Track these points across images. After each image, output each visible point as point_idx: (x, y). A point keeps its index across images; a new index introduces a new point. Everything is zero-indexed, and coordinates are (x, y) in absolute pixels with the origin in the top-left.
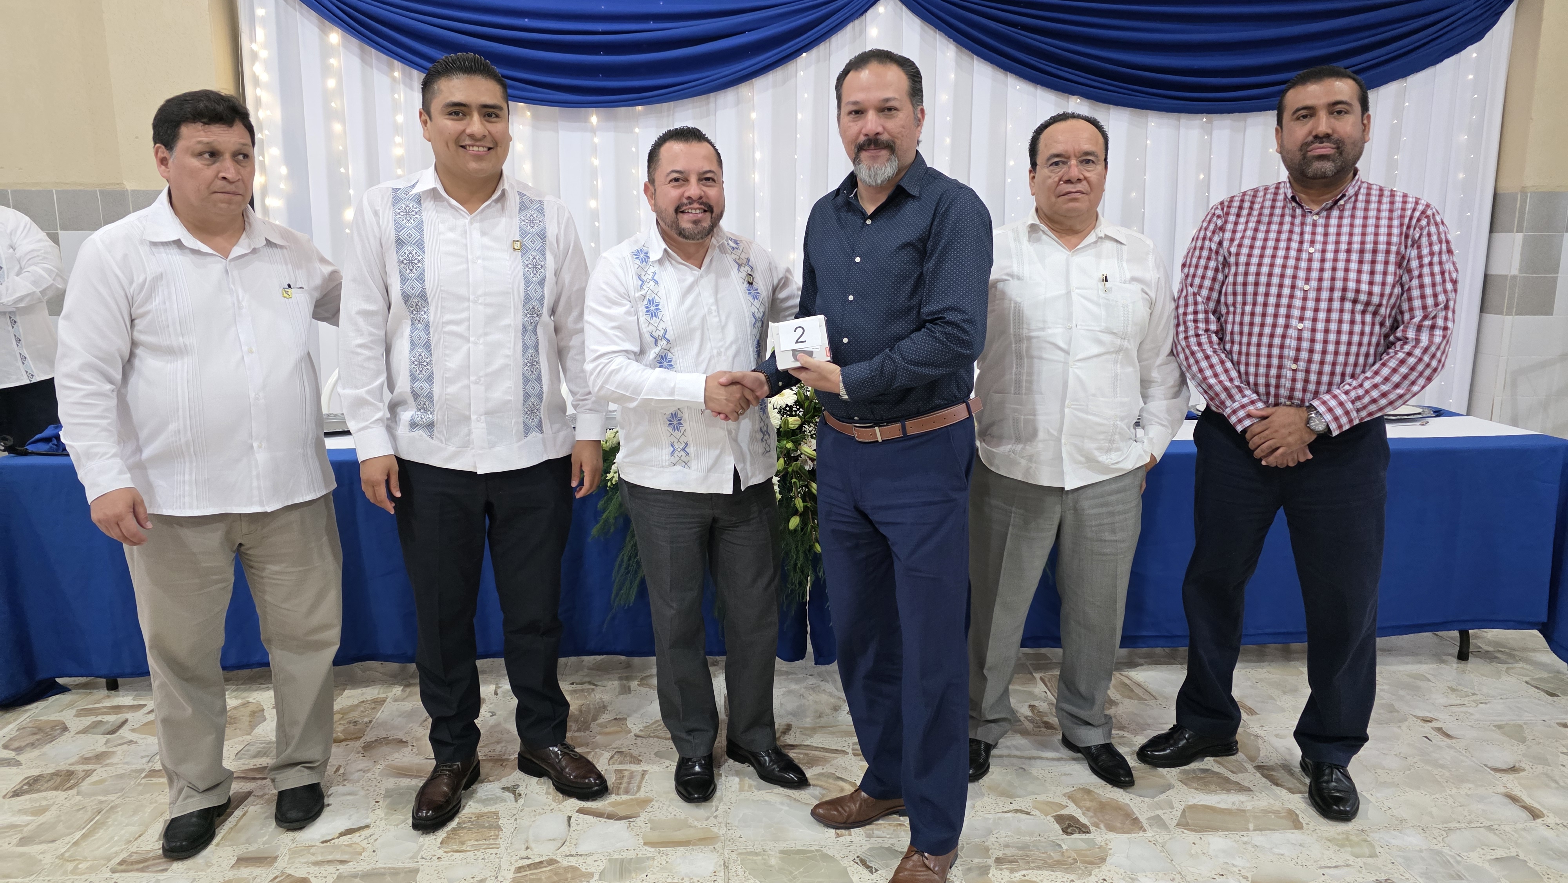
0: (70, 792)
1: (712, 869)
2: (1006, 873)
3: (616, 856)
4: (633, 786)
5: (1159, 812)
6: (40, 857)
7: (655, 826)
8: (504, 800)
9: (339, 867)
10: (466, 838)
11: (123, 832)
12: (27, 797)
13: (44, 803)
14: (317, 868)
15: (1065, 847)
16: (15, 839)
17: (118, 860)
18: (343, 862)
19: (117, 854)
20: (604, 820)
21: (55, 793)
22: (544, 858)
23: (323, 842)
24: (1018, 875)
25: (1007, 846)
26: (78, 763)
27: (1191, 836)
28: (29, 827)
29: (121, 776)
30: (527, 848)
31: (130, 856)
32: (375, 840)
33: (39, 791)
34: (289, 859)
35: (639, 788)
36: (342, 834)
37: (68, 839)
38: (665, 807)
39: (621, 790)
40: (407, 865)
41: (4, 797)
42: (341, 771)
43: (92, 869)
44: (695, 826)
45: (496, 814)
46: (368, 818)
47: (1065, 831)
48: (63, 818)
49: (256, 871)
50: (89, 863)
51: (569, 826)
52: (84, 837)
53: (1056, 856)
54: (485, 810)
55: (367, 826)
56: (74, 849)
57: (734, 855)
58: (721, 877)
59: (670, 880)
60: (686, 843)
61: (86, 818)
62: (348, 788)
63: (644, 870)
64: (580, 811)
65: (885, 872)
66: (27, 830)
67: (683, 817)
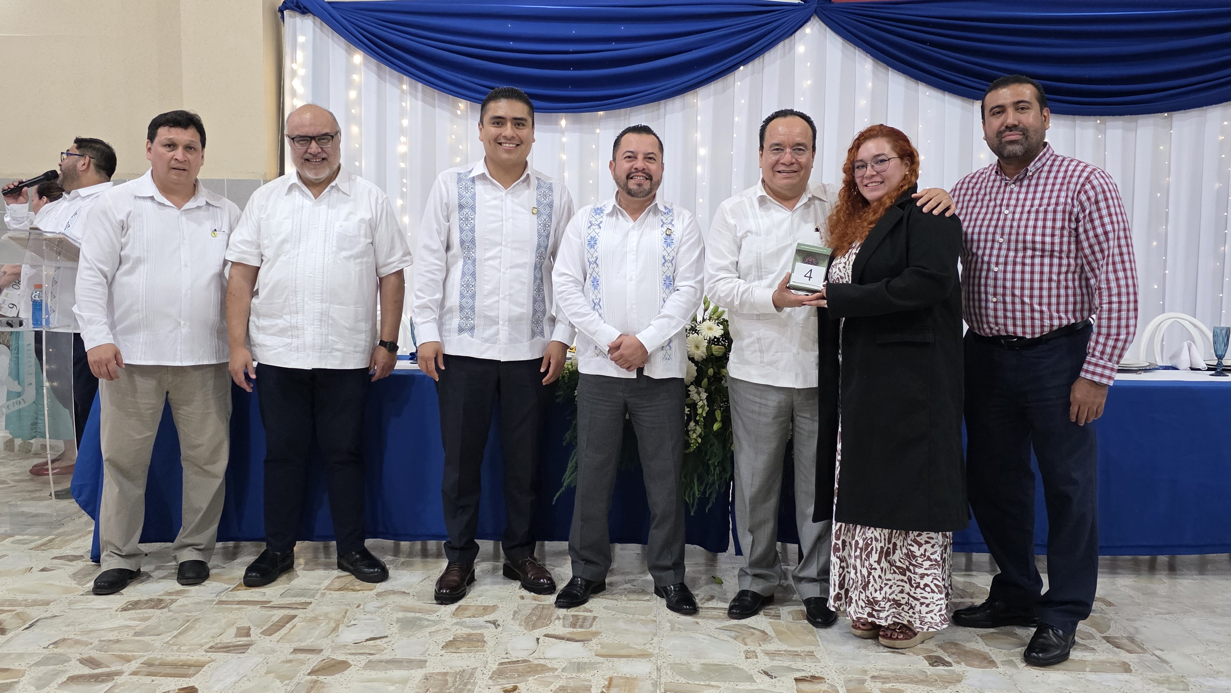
0: (163, 610)
1: (648, 670)
2: (880, 684)
3: (574, 660)
4: (587, 624)
6: (152, 642)
7: (603, 646)
8: (487, 628)
9: (368, 656)
10: (460, 646)
11: (208, 632)
12: (133, 611)
13: (146, 615)
14: (352, 656)
15: (929, 673)
16: (131, 633)
17: (208, 646)
18: (370, 654)
19: (206, 643)
20: (564, 641)
21: (152, 610)
22: (520, 659)
23: (355, 644)
24: (888, 686)
26: (164, 595)
28: (140, 627)
29: (199, 603)
30: (507, 653)
31: (216, 644)
32: (394, 644)
33: (140, 609)
34: (332, 651)
35: (591, 626)
36: (367, 640)
37: (169, 634)
38: (611, 637)
39: (577, 626)
40: (418, 658)
41: (116, 611)
42: (362, 607)
43: (190, 650)
44: (635, 648)
45: (482, 634)
46: (385, 632)
47: (931, 664)
48: (162, 623)
49: (309, 656)
50: (187, 647)
51: (538, 643)
52: (180, 633)
53: (922, 678)
54: (474, 632)
55: (386, 637)
56: (174, 640)
57: (665, 665)
58: (654, 675)
59: (615, 675)
60: (628, 656)
61: (179, 624)
62: (369, 616)
63: (596, 668)
64: (546, 636)
65: (782, 679)
66: (138, 629)
67: (626, 643)
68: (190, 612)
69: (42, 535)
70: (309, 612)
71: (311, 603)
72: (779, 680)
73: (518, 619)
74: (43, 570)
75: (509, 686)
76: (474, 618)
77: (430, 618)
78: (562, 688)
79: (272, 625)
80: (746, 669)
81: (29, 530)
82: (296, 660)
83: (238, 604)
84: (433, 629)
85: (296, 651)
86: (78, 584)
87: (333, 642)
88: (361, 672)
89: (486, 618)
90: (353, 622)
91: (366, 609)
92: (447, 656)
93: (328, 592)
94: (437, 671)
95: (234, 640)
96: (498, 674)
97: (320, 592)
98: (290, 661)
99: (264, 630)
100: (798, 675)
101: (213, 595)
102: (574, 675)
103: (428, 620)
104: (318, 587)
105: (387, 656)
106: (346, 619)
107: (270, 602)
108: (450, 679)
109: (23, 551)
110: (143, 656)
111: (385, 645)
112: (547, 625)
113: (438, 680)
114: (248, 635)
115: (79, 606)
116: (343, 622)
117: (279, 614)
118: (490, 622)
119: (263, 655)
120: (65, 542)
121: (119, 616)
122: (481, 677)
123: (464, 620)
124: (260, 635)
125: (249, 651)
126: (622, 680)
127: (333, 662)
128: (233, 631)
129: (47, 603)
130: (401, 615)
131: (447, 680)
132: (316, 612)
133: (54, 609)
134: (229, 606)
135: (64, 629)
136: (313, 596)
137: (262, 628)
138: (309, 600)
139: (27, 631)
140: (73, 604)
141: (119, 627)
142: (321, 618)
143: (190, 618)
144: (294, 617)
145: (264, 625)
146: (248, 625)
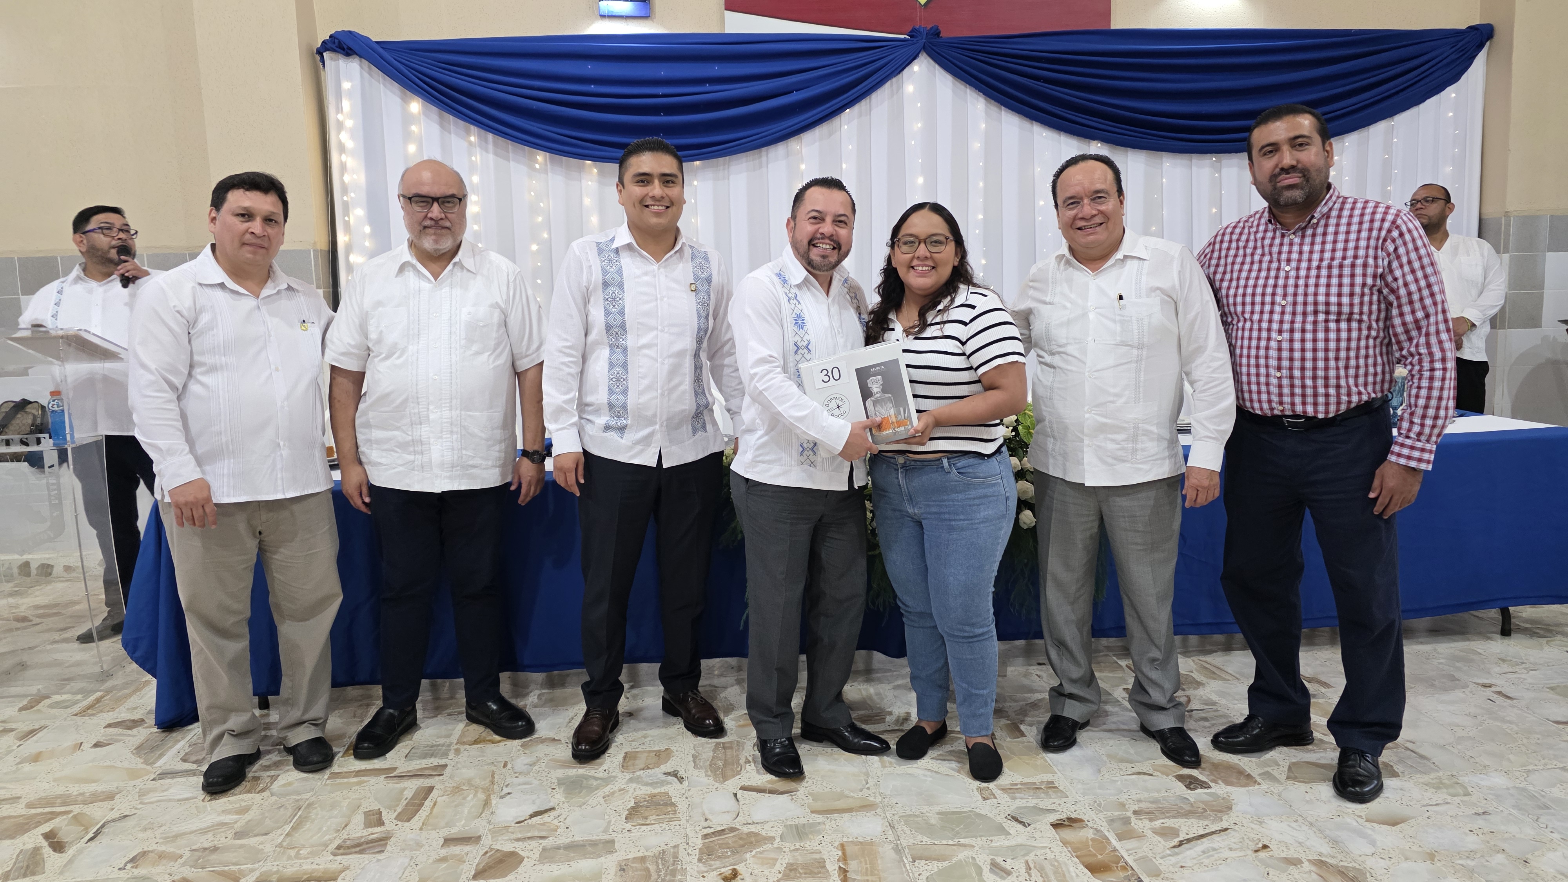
0: (263, 794)
1: (880, 829)
2: (1147, 822)
3: (789, 823)
5: (1267, 769)
6: (261, 847)
7: (815, 797)
8: (669, 783)
9: (541, 841)
10: (647, 814)
11: (329, 823)
13: (244, 804)
14: (520, 843)
15: (1192, 800)
16: (230, 834)
17: (334, 846)
18: (540, 838)
19: (331, 841)
20: (768, 795)
21: (249, 796)
22: (725, 827)
23: (517, 823)
24: (1158, 823)
25: (1139, 801)
27: (1303, 787)
28: (239, 824)
30: (706, 820)
31: (344, 841)
32: (565, 819)
34: (492, 838)
36: (531, 816)
37: (279, 831)
38: (819, 783)
40: (601, 838)
41: (203, 800)
42: (509, 766)
43: (313, 854)
44: (852, 797)
45: (667, 794)
46: (550, 801)
47: (1188, 787)
48: (267, 814)
49: (467, 848)
50: (309, 850)
51: (737, 800)
52: (293, 829)
53: (1187, 808)
54: (656, 791)
55: (553, 809)
56: (288, 840)
57: (896, 818)
58: (890, 835)
59: (845, 840)
60: (849, 810)
61: (289, 814)
62: (522, 779)
63: (819, 832)
64: (743, 788)
65: (1038, 825)
66: (237, 827)
67: (839, 790)
68: (299, 794)
69: (86, 693)
70: (447, 780)
71: (446, 766)
72: (1035, 829)
73: (701, 768)
74: (96, 745)
75: (727, 871)
76: (649, 771)
77: (596, 775)
78: (791, 868)
79: (407, 805)
80: (990, 815)
81: (68, 687)
82: (453, 856)
83: (356, 776)
84: (607, 790)
85: (448, 841)
86: (146, 762)
87: (489, 822)
88: (538, 867)
89: (665, 768)
90: (506, 790)
91: (517, 769)
92: (637, 832)
93: (462, 748)
94: (631, 856)
95: (365, 832)
96: (707, 853)
97: (452, 748)
98: (444, 859)
99: (399, 814)
100: (1053, 818)
102: (798, 847)
103: (596, 779)
104: (448, 741)
105: (563, 840)
106: (495, 787)
107: (395, 769)
108: (652, 868)
109: (65, 719)
110: (252, 870)
111: (556, 822)
112: (739, 773)
113: (637, 870)
114: (381, 823)
115: (152, 797)
116: (493, 790)
117: (411, 787)
118: (670, 774)
119: (407, 852)
120: (119, 701)
121: (208, 809)
122: (688, 859)
123: (638, 773)
124: (395, 822)
125: (388, 848)
126: (857, 848)
127: (498, 855)
128: (359, 819)
129: (110, 797)
130: (561, 774)
131: (648, 870)
132: (456, 779)
133: (122, 806)
134: (346, 780)
135: (141, 835)
136: (445, 755)
137: (395, 811)
138: (442, 762)
139: (92, 844)
140: (144, 795)
141: (212, 826)
142: (464, 788)
143: (301, 803)
144: (431, 789)
145: (398, 805)
146: (377, 808)
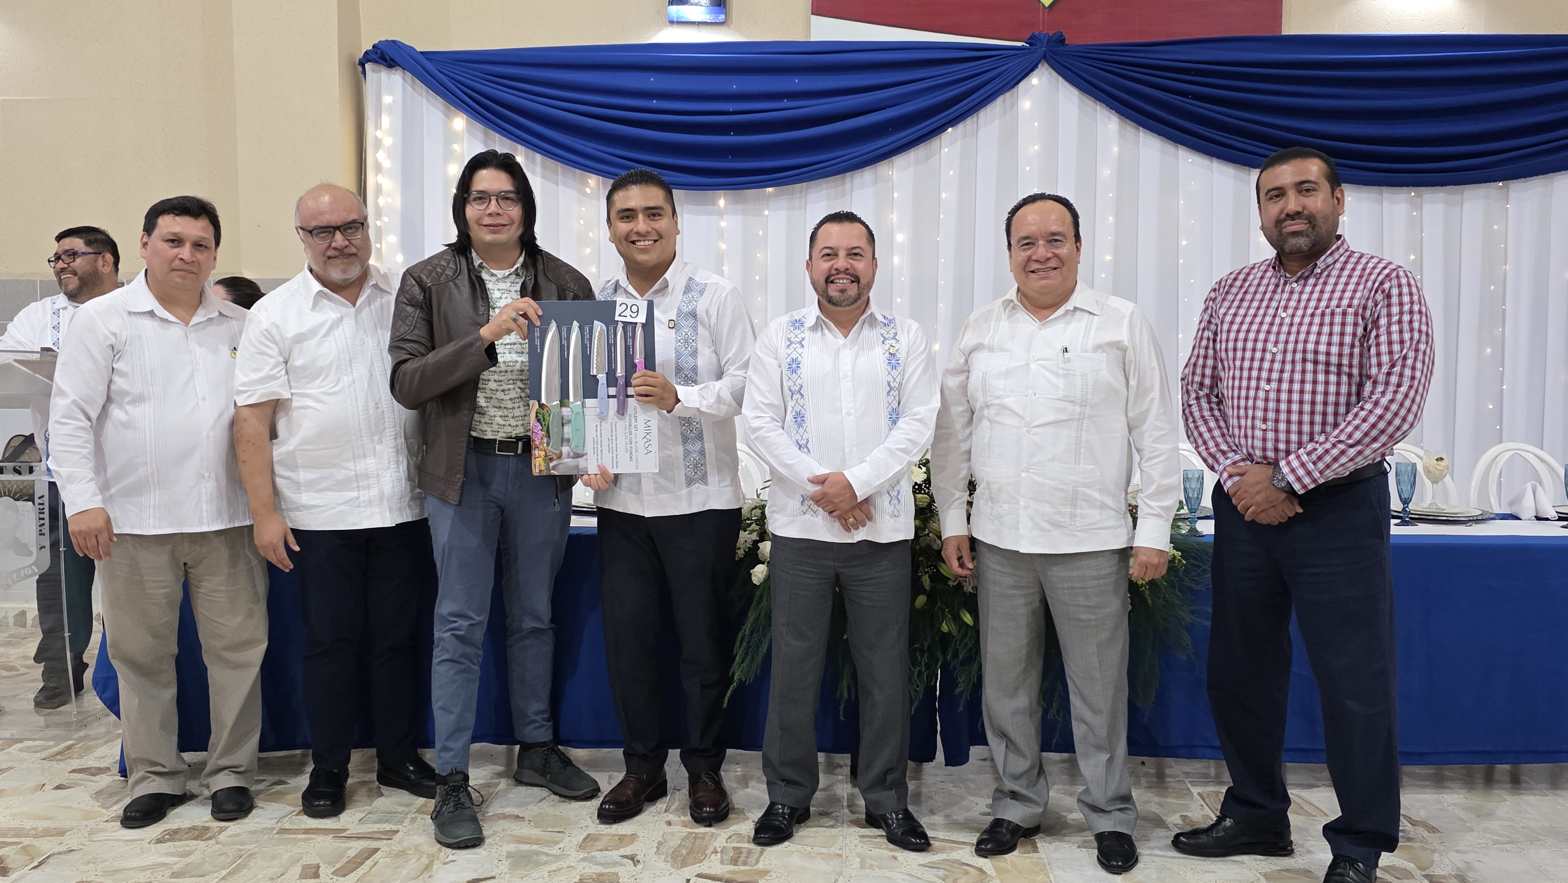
0: (208, 842)
4: (752, 860)
8: (623, 865)
11: (265, 872)
12: (169, 844)
13: (187, 849)
16: (168, 873)
21: (195, 842)
28: (178, 865)
29: (254, 833)
33: (180, 840)
35: (757, 862)
36: (468, 882)
37: (216, 875)
38: (783, 877)
39: (739, 863)
41: (149, 843)
45: (616, 874)
46: (492, 871)
48: (207, 860)
52: (229, 874)
54: (606, 870)
55: (494, 878)
56: (222, 882)
61: (229, 860)
64: (699, 876)
66: (176, 868)
68: (243, 844)
69: (58, 740)
70: (394, 845)
71: (398, 831)
73: (663, 854)
74: (58, 787)
76: (607, 852)
77: (550, 852)
79: (347, 862)
81: (42, 734)
83: (304, 833)
84: (554, 867)
86: (100, 807)
89: (623, 851)
90: (452, 858)
93: (420, 816)
97: (409, 817)
99: (337, 870)
101: (274, 821)
103: (547, 855)
104: (407, 811)
106: (441, 854)
107: (345, 830)
109: (33, 762)
112: (701, 861)
114: (316, 875)
115: (101, 836)
116: (438, 857)
117: (356, 847)
118: (626, 857)
120: (88, 750)
121: (153, 850)
123: (593, 854)
124: (331, 876)
128: (297, 870)
129: (62, 833)
130: (512, 847)
132: (403, 844)
133: (70, 841)
134: (293, 836)
135: (83, 868)
136: (401, 822)
137: (334, 867)
138: (395, 828)
139: (36, 871)
140: (94, 834)
141: (152, 865)
142: (410, 852)
143: (242, 853)
144: (376, 850)
145: (337, 862)
146: (317, 863)
